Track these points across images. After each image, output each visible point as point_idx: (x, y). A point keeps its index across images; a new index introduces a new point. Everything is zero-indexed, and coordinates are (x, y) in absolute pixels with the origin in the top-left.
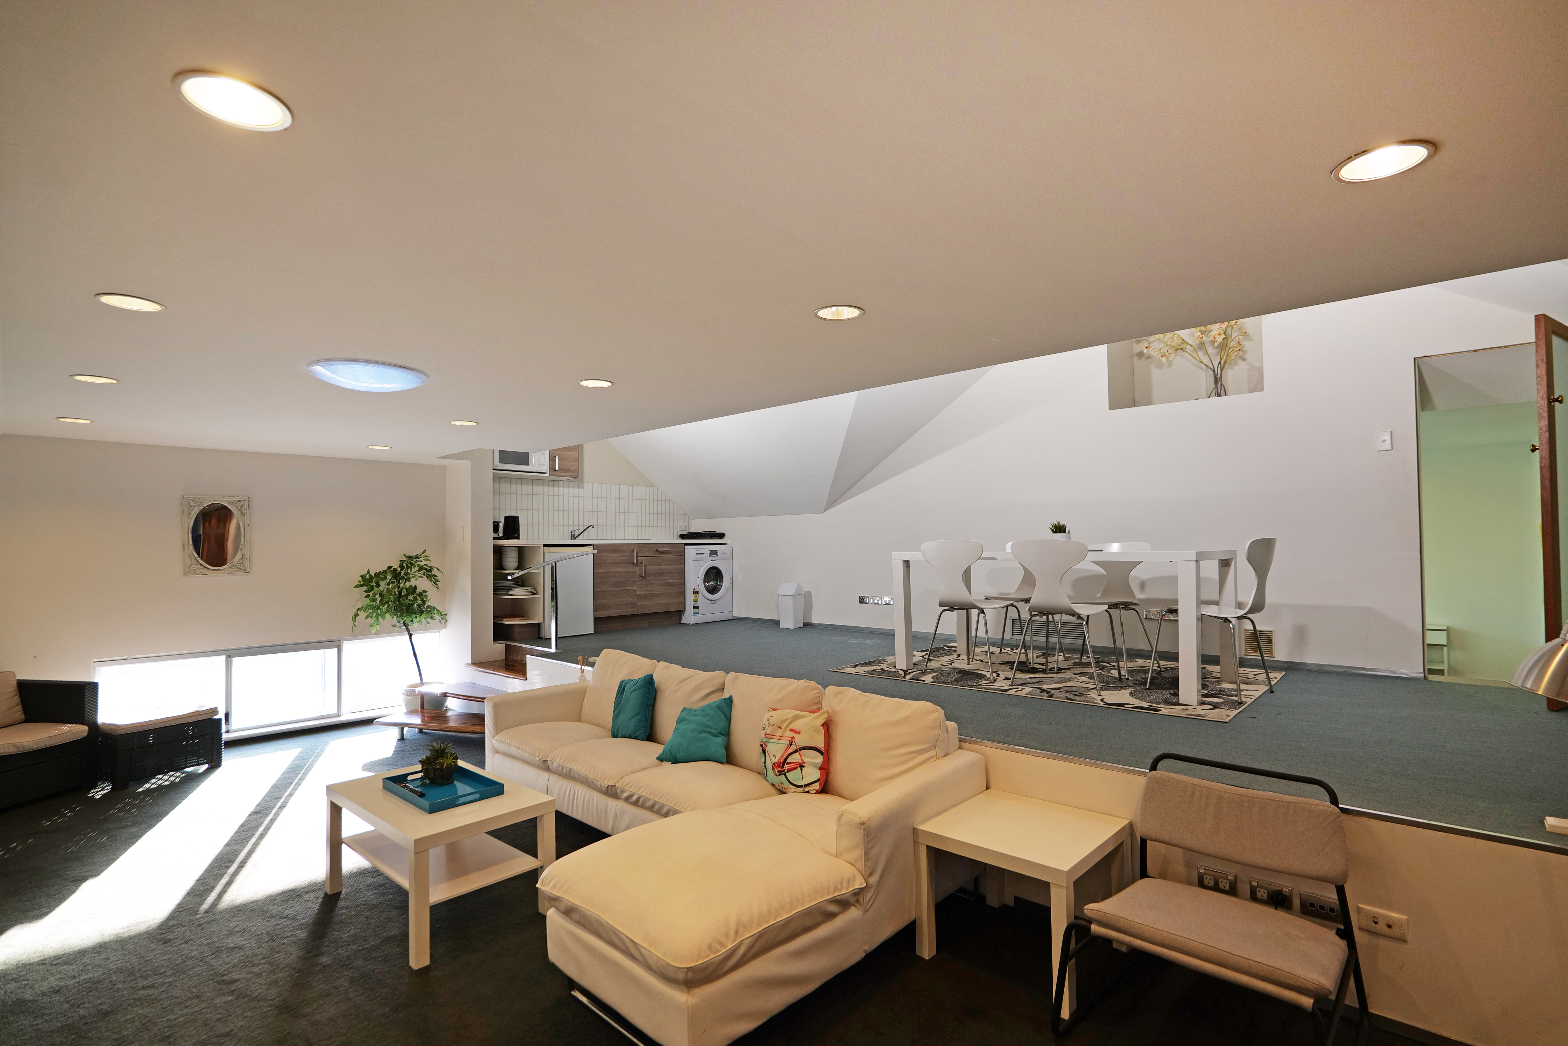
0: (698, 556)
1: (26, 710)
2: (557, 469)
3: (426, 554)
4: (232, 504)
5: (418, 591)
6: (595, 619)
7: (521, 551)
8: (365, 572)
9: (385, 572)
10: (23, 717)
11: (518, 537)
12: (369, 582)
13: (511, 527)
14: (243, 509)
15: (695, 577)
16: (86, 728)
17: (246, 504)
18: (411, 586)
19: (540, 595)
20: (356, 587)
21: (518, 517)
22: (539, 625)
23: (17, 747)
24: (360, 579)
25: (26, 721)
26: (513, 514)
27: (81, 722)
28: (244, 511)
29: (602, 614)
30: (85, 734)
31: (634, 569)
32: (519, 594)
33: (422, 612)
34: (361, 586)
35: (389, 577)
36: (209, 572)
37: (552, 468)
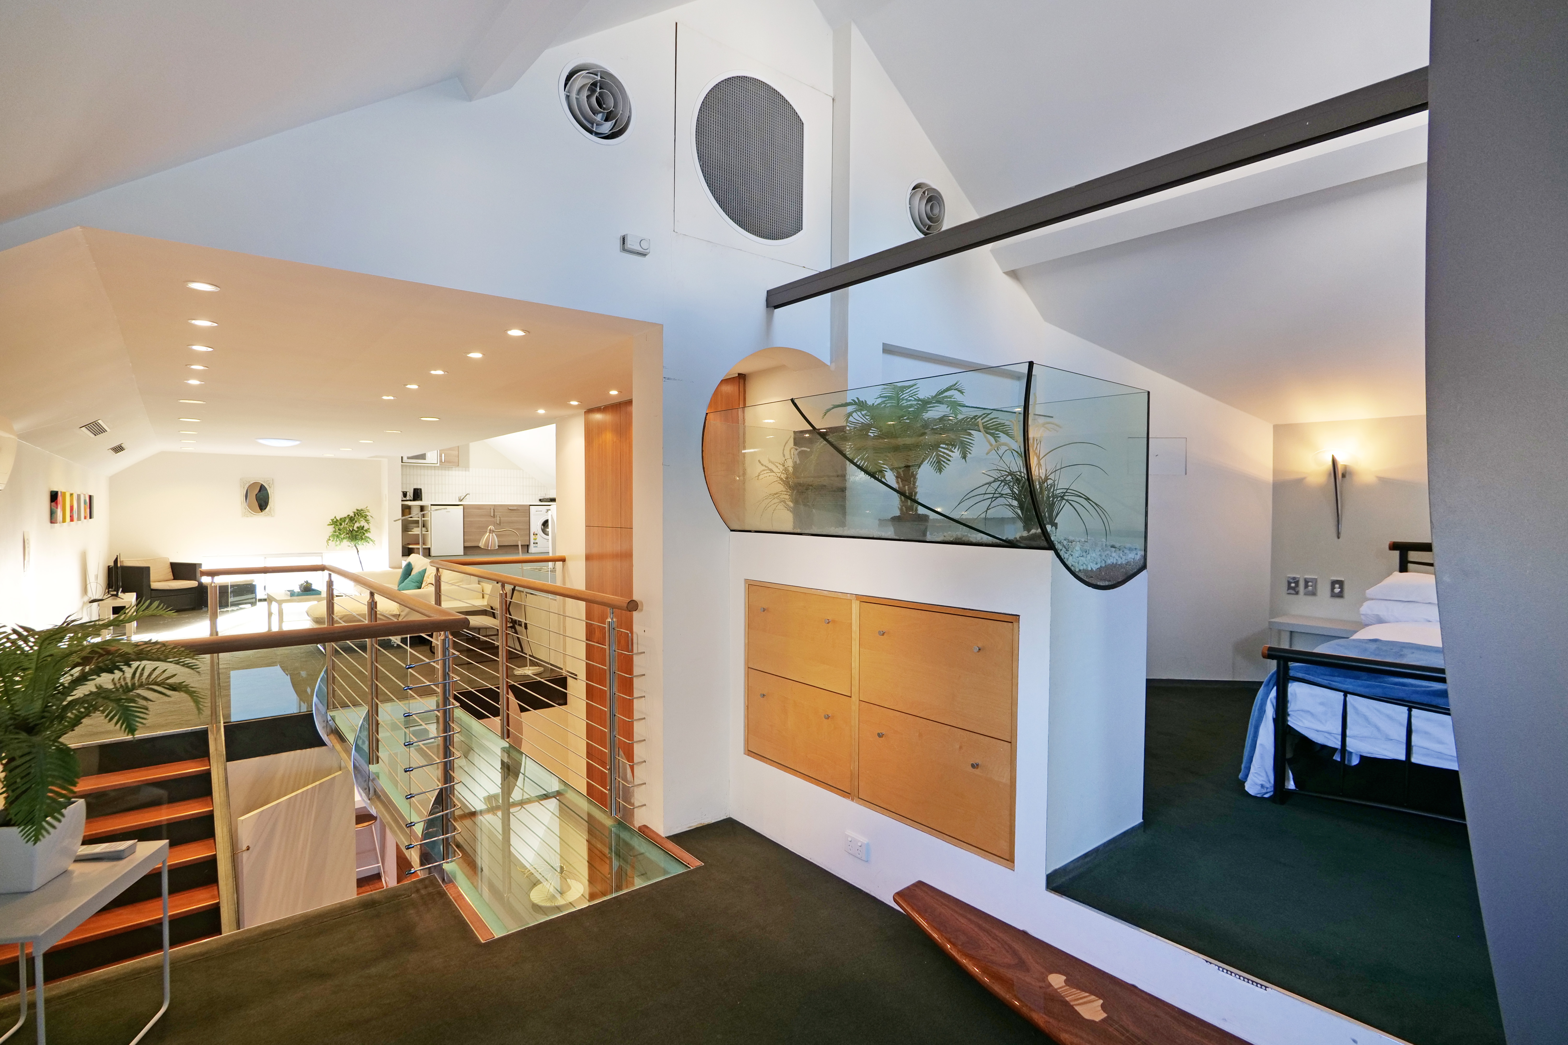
0: (537, 512)
1: (174, 575)
2: (443, 461)
3: (367, 509)
4: (264, 482)
5: (365, 529)
6: (464, 547)
7: (422, 508)
8: (333, 518)
9: (345, 518)
10: (173, 578)
11: (421, 500)
12: (335, 523)
13: (417, 494)
14: (270, 485)
15: (536, 525)
16: (197, 582)
17: (271, 483)
18: (361, 526)
19: (429, 533)
20: (329, 525)
21: (421, 489)
22: (429, 548)
23: (169, 587)
24: (331, 521)
25: (174, 579)
26: (419, 487)
27: (195, 580)
28: (270, 486)
29: (467, 544)
30: (197, 585)
31: (493, 519)
32: (416, 531)
33: (362, 539)
34: (331, 525)
35: (347, 521)
36: (254, 516)
37: (441, 461)
